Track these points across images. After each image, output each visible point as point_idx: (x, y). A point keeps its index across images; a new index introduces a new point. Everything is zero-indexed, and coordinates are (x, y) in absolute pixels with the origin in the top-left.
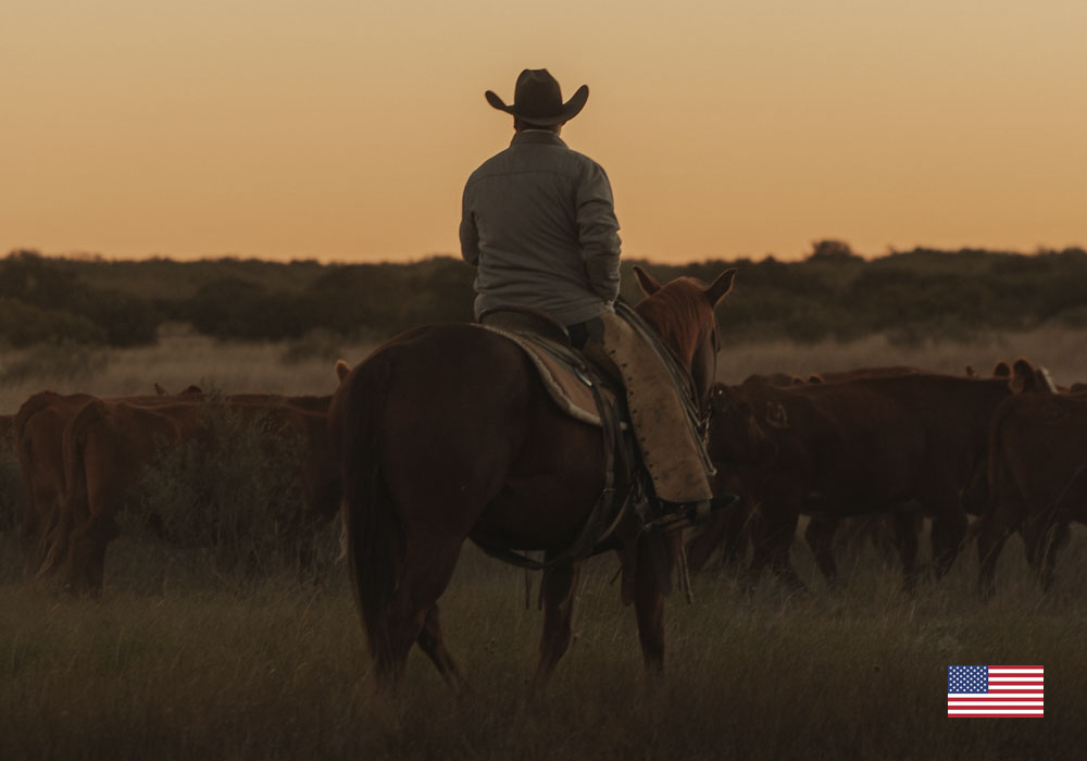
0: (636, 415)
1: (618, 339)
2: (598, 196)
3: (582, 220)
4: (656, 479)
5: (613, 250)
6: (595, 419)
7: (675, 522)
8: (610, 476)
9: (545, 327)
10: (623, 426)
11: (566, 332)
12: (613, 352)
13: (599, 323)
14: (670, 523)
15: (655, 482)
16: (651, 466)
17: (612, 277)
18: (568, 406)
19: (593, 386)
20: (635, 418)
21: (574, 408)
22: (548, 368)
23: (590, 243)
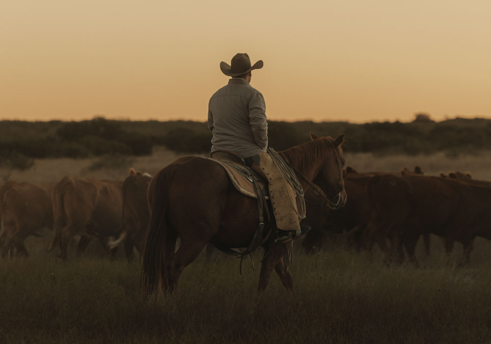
0: (272, 193)
1: (265, 163)
2: (258, 106)
3: (251, 116)
4: (278, 220)
5: (262, 128)
6: (253, 195)
7: (287, 239)
8: (261, 218)
9: (234, 158)
10: (266, 198)
11: (243, 160)
12: (264, 169)
13: (258, 157)
14: (285, 240)
15: (277, 221)
16: (276, 214)
17: (263, 139)
18: (240, 189)
19: (253, 182)
20: (271, 194)
21: (242, 190)
22: (232, 174)
23: (254, 125)
